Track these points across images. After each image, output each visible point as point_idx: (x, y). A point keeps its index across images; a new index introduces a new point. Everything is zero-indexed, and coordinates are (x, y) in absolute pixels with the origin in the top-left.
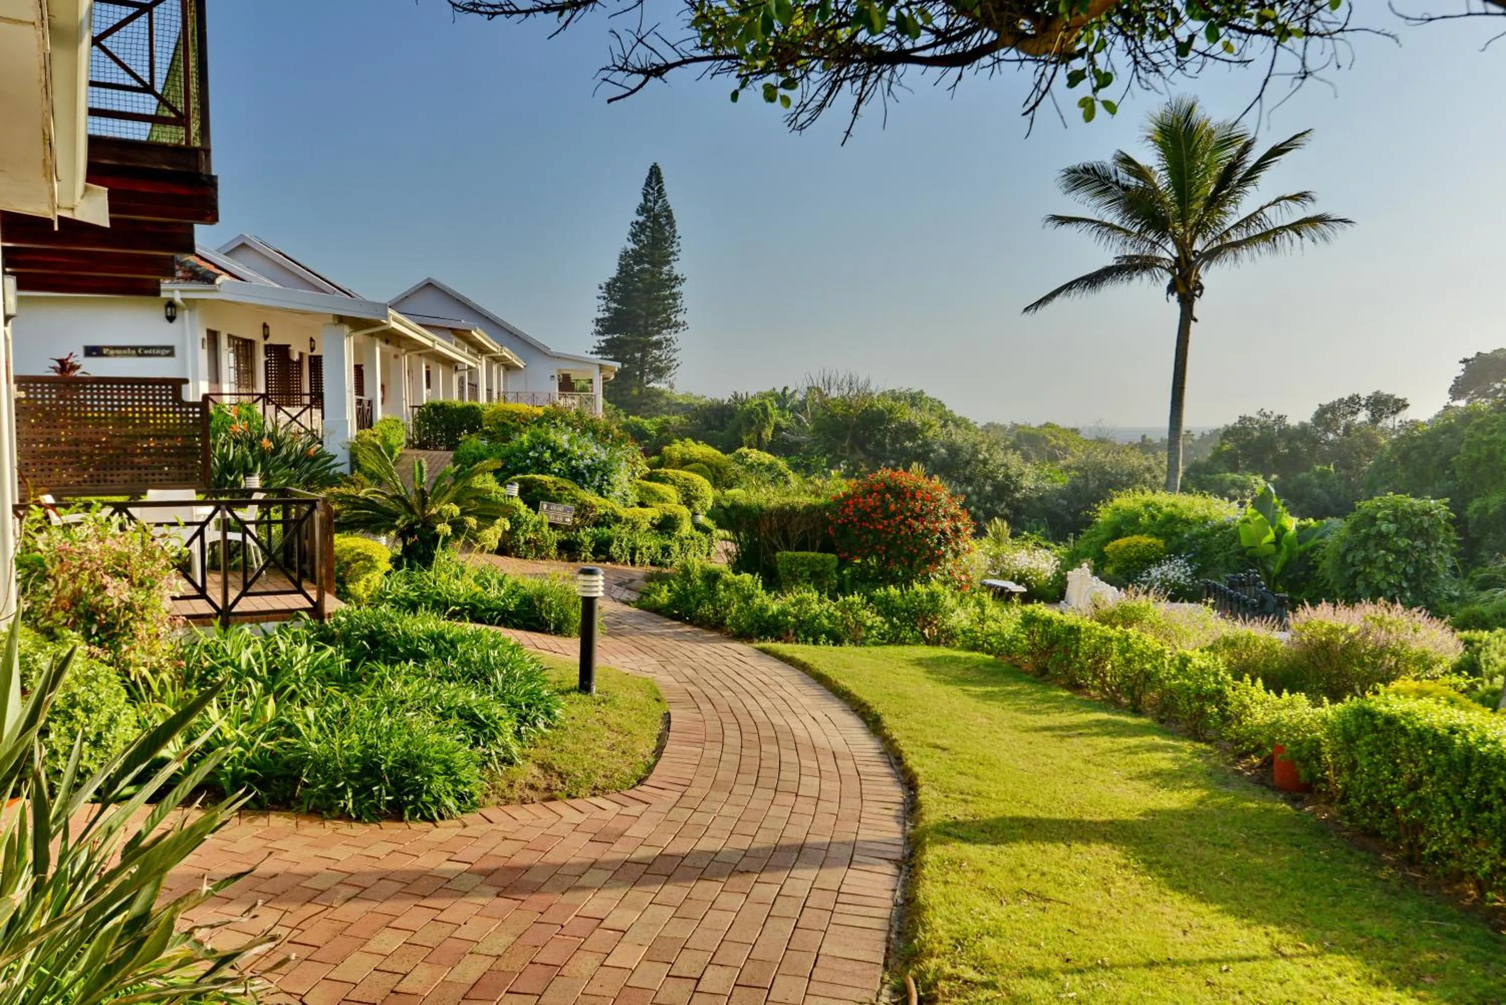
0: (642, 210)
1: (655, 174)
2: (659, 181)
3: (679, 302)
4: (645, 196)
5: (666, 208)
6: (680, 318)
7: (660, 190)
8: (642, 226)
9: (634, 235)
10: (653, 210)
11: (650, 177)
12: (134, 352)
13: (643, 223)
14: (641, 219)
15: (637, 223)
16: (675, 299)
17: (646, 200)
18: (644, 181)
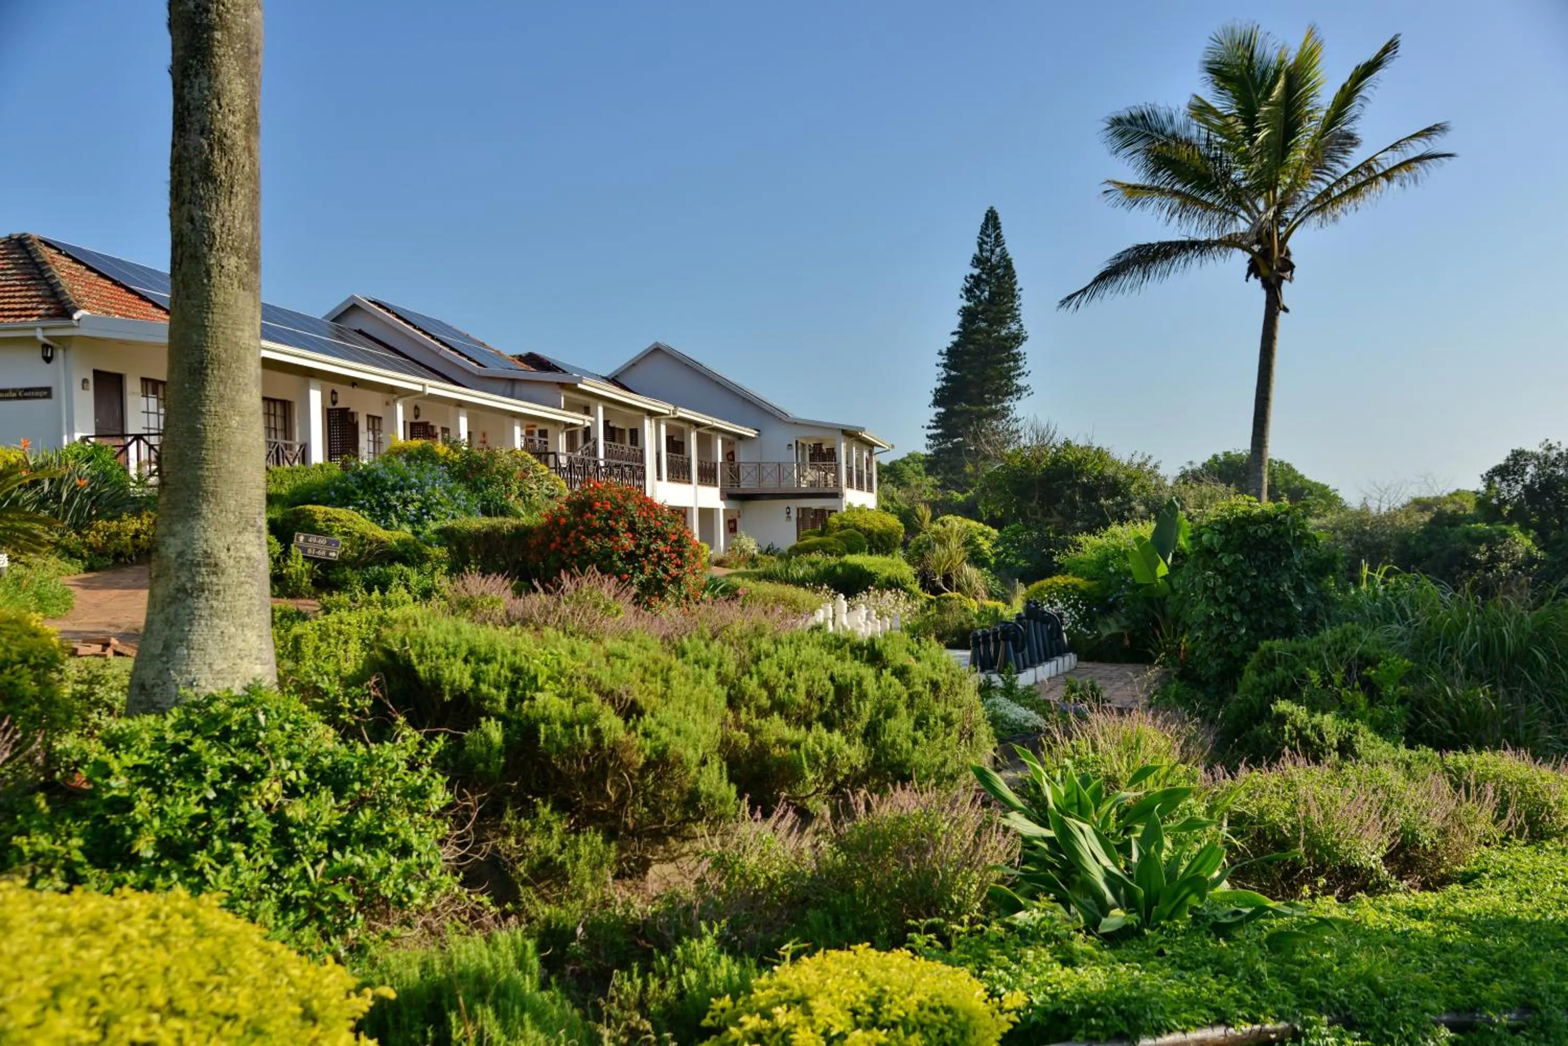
0: (978, 261)
1: (992, 220)
2: (997, 226)
3: (1021, 363)
4: (980, 245)
5: (1004, 256)
6: (1021, 382)
7: (998, 236)
8: (977, 280)
9: (968, 291)
10: (990, 260)
11: (986, 224)
12: (15, 395)
13: (979, 276)
14: (976, 272)
15: (972, 276)
16: (1016, 361)
17: (981, 250)
18: (979, 229)
